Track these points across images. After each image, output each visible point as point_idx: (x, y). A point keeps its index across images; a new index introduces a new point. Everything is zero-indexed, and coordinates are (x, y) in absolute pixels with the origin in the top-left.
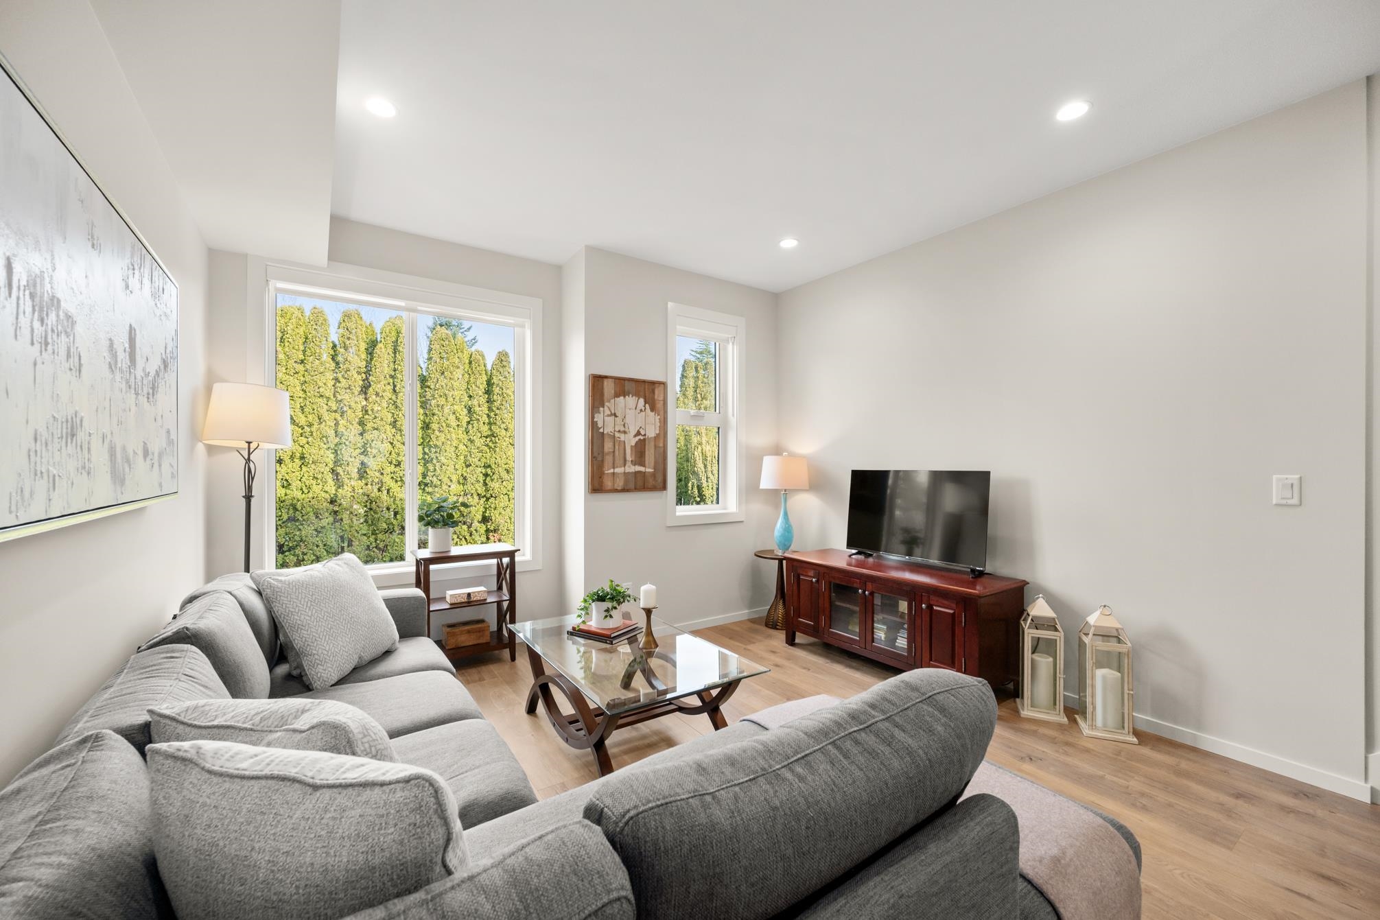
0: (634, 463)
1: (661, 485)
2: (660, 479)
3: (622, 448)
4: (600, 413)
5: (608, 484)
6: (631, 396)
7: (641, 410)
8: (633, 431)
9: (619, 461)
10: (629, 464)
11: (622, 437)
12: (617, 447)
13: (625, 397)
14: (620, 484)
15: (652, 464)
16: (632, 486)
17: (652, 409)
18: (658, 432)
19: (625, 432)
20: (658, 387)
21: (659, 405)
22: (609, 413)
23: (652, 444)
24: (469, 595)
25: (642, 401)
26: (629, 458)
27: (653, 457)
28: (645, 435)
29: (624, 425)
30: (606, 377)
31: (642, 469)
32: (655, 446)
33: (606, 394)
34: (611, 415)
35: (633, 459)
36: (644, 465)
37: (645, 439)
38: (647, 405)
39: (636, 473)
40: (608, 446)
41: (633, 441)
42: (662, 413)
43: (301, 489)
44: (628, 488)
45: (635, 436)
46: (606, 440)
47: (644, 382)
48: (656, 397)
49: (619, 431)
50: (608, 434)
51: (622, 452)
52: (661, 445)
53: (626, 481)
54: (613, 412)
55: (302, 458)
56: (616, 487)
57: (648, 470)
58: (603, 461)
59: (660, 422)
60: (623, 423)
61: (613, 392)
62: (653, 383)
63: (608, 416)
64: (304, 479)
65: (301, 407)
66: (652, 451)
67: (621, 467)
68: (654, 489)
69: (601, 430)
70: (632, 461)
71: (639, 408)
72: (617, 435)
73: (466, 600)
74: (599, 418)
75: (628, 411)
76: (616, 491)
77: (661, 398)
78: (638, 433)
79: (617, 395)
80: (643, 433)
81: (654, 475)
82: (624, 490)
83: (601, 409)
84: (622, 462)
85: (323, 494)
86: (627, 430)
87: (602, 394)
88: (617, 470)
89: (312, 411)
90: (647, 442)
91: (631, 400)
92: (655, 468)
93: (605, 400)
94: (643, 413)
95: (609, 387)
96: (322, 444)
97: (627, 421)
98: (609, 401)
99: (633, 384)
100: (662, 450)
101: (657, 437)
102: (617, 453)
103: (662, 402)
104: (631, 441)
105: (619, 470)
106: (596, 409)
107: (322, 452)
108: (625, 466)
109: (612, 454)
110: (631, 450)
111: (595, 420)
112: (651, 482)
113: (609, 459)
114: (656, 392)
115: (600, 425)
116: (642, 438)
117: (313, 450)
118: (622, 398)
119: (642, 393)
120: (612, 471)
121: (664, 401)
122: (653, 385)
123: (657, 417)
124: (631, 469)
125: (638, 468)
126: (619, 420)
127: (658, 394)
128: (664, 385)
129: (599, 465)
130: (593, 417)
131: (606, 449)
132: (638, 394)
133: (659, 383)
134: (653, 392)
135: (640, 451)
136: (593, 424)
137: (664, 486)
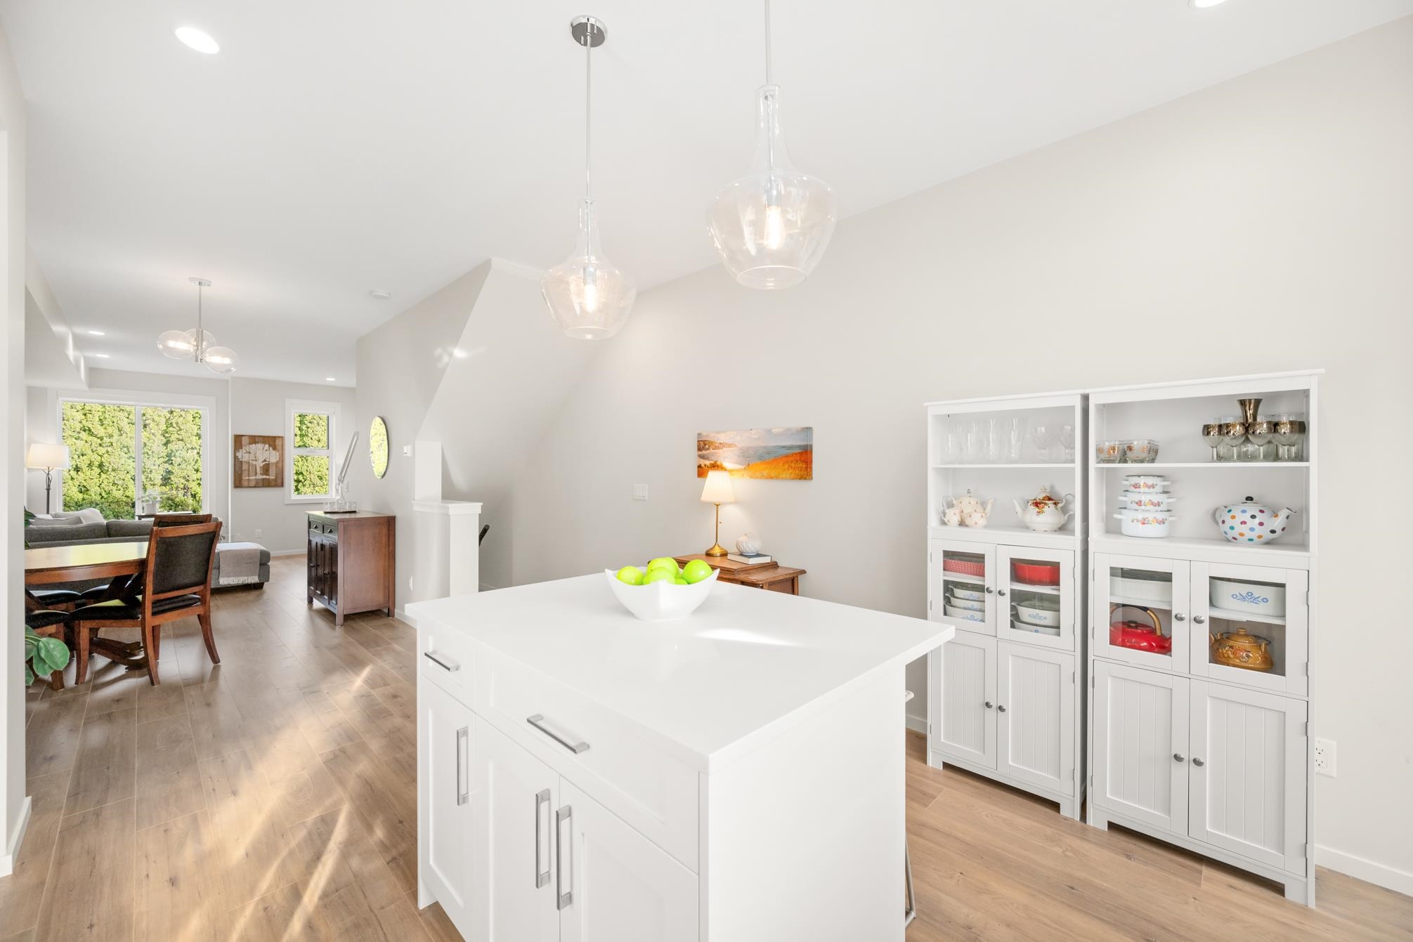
2: (279, 481)
3: (254, 469)
4: (240, 452)
5: (245, 484)
6: (260, 443)
8: (261, 460)
9: (252, 473)
10: (258, 474)
11: (254, 463)
12: (251, 467)
13: (256, 444)
14: (253, 484)
15: (274, 473)
16: (261, 485)
17: (274, 449)
18: (277, 459)
19: (256, 460)
20: (278, 439)
21: (279, 447)
23: (274, 465)
25: (267, 446)
26: (259, 472)
27: (275, 471)
28: (269, 461)
29: (255, 457)
30: (243, 436)
31: (267, 477)
32: (276, 466)
33: (244, 443)
34: (247, 453)
35: (262, 473)
36: (268, 475)
37: (269, 463)
38: (271, 448)
39: (263, 479)
40: (245, 467)
41: (262, 465)
42: (281, 451)
43: (100, 494)
44: (258, 486)
45: (263, 462)
46: (243, 464)
47: (268, 437)
48: (277, 443)
49: (252, 460)
50: (245, 462)
52: (280, 466)
53: (257, 483)
54: (248, 451)
55: (101, 466)
56: (250, 485)
57: (271, 478)
58: (242, 473)
59: (279, 455)
61: (248, 442)
62: (275, 437)
63: (245, 453)
64: (103, 485)
65: (100, 420)
66: (274, 468)
67: (253, 476)
68: (276, 486)
69: (240, 460)
71: (265, 449)
72: (251, 462)
74: (239, 455)
75: (258, 451)
76: (251, 487)
77: (280, 444)
78: (265, 461)
79: (250, 443)
80: (267, 460)
81: (275, 480)
82: (256, 487)
83: (241, 450)
84: (254, 474)
85: (125, 499)
87: (242, 444)
88: (251, 478)
89: (111, 424)
90: (271, 465)
91: (260, 446)
92: (275, 477)
93: (244, 446)
94: (268, 451)
95: (245, 441)
96: (123, 454)
97: (258, 455)
98: (246, 447)
99: (261, 438)
100: (281, 468)
101: (277, 463)
102: (251, 470)
104: (260, 464)
106: (236, 451)
107: (123, 461)
108: (256, 476)
109: (248, 470)
110: (260, 469)
111: (237, 455)
112: (273, 483)
113: (245, 473)
114: (277, 441)
115: (240, 457)
116: (267, 463)
117: (112, 459)
118: (254, 444)
119: (267, 442)
120: (248, 478)
121: (282, 446)
122: (274, 438)
123: (277, 453)
124: (260, 477)
125: (264, 477)
126: (252, 455)
127: (278, 442)
128: (282, 438)
129: (240, 475)
130: (235, 454)
131: (244, 468)
132: (264, 443)
133: (279, 437)
134: (275, 441)
135: (266, 469)
136: (235, 458)
137: (282, 485)
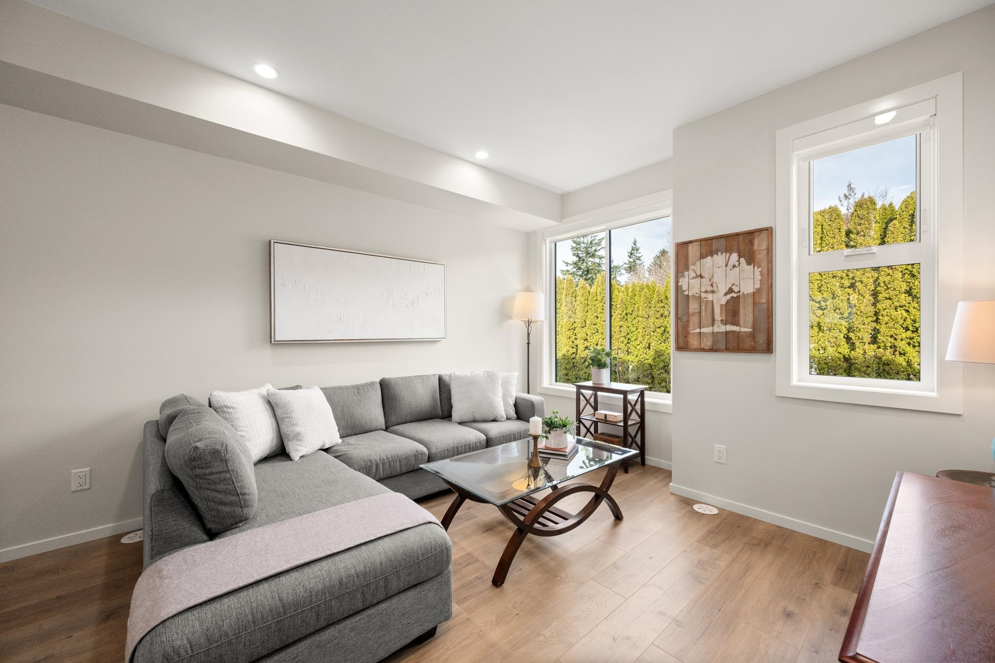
0: (723, 322)
1: (764, 346)
2: (762, 339)
3: (709, 308)
4: (685, 277)
5: (694, 342)
6: (720, 253)
7: (734, 266)
8: (723, 289)
9: (706, 319)
10: (717, 323)
11: (710, 297)
12: (703, 308)
13: (712, 256)
14: (707, 343)
15: (750, 323)
16: (722, 345)
17: (750, 262)
18: (758, 286)
19: (713, 292)
20: (759, 235)
21: (761, 256)
22: (695, 275)
23: (750, 301)
24: (606, 415)
25: (734, 256)
26: (718, 317)
27: (751, 316)
28: (739, 292)
29: (712, 285)
30: (691, 242)
31: (735, 328)
32: (754, 304)
33: (690, 258)
34: (697, 277)
35: (724, 318)
36: (736, 323)
37: (738, 297)
38: (742, 260)
39: (728, 333)
40: (693, 307)
41: (724, 301)
42: (764, 264)
44: (717, 348)
45: (726, 294)
46: (691, 302)
47: (737, 235)
48: (755, 247)
49: (706, 292)
50: (693, 295)
51: (709, 312)
52: (764, 301)
53: (714, 343)
54: (698, 273)
56: (703, 346)
57: (743, 330)
58: (688, 321)
59: (761, 275)
60: (710, 283)
61: (698, 254)
62: (752, 233)
63: (694, 278)
66: (750, 309)
67: (708, 327)
68: (753, 350)
69: (686, 293)
70: (721, 320)
71: (731, 263)
72: (703, 295)
73: (604, 418)
74: (683, 282)
75: (716, 270)
76: (703, 350)
77: (765, 246)
78: (731, 291)
79: (702, 257)
80: (736, 289)
81: (753, 335)
82: (712, 350)
83: (686, 273)
84: (710, 321)
86: (715, 289)
87: (687, 259)
88: (703, 330)
90: (741, 300)
91: (720, 258)
92: (754, 327)
93: (690, 262)
94: (737, 269)
95: (693, 251)
97: (716, 279)
98: (694, 264)
99: (723, 241)
100: (765, 306)
101: (756, 293)
102: (703, 313)
103: (765, 252)
104: (720, 299)
105: (706, 330)
106: (680, 275)
108: (713, 326)
109: (698, 315)
110: (721, 309)
111: (680, 284)
112: (748, 343)
113: (694, 320)
114: (756, 242)
115: (685, 288)
116: (735, 295)
118: (710, 257)
119: (735, 248)
120: (698, 330)
121: (770, 251)
122: (750, 235)
123: (757, 271)
124: (721, 328)
125: (730, 328)
126: (705, 281)
127: (760, 244)
128: (768, 232)
129: (686, 326)
130: (677, 282)
131: (691, 310)
132: (728, 250)
133: (760, 231)
134: (751, 243)
135: (732, 311)
136: (678, 288)
137: (768, 348)
